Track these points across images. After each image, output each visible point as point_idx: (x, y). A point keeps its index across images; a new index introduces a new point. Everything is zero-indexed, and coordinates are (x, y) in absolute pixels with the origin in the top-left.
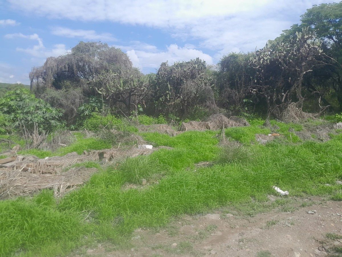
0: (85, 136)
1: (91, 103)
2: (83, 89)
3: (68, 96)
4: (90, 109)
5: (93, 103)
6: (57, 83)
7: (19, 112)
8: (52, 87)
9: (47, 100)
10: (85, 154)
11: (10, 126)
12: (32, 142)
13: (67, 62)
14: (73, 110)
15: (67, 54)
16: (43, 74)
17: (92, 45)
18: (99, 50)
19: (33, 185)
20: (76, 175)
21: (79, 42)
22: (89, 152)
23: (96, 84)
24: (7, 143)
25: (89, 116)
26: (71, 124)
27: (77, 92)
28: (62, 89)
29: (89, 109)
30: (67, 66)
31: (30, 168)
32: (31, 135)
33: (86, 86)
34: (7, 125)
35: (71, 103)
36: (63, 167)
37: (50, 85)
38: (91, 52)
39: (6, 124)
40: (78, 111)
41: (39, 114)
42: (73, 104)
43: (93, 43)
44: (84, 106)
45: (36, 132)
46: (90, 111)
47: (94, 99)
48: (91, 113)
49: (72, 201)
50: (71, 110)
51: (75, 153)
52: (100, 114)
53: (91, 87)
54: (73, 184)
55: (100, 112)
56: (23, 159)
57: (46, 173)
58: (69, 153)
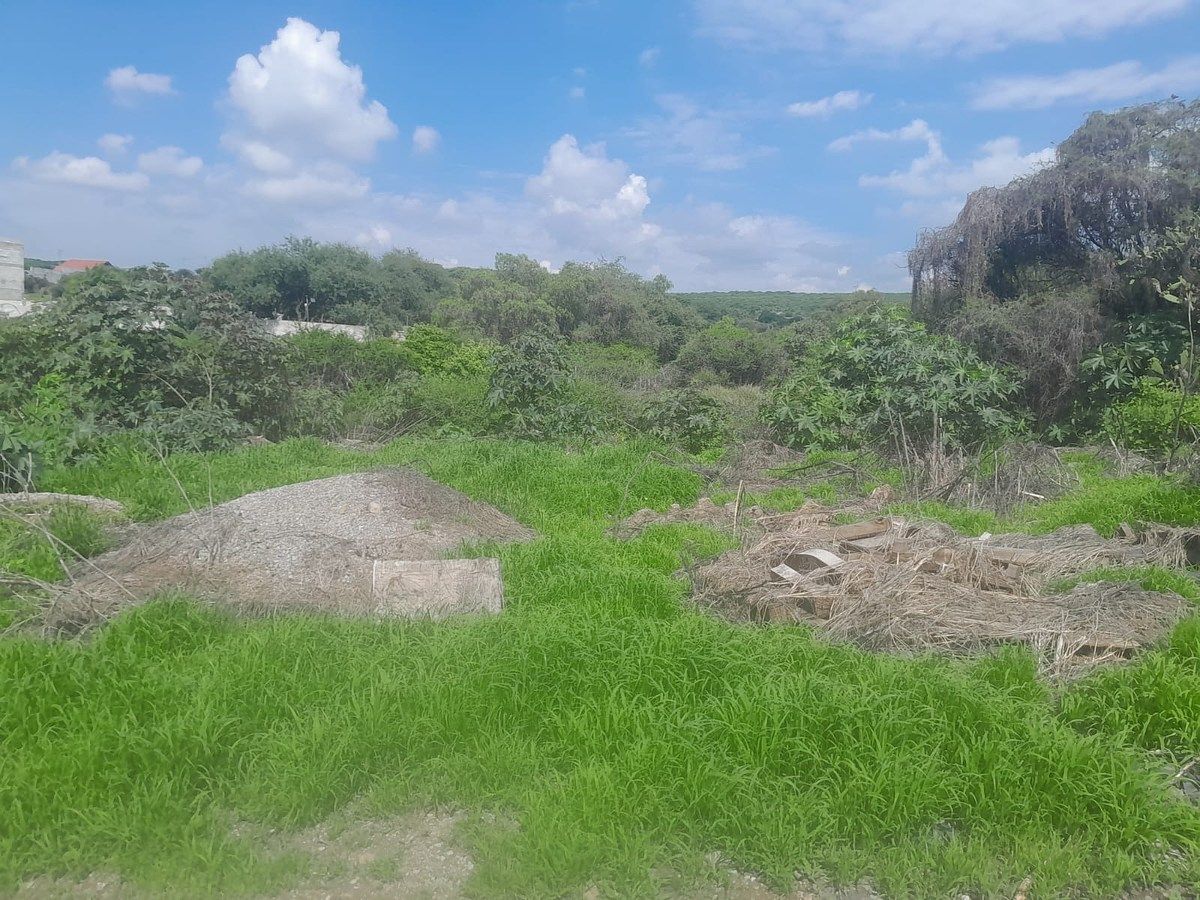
0: (1111, 467)
1: (1132, 340)
2: (1101, 292)
3: (1043, 320)
4: (1126, 366)
5: (1137, 340)
6: (1002, 276)
7: (883, 379)
8: (984, 291)
9: (967, 337)
10: (1122, 534)
11: (853, 425)
12: (926, 480)
13: (1040, 197)
14: (1058, 369)
15: (1039, 168)
16: (954, 252)
17: (1138, 117)
18: (1166, 133)
19: (962, 623)
20: (1108, 611)
21: (1087, 116)
22: (1139, 530)
23: (1153, 268)
24: (849, 476)
25: (1125, 393)
26: (1048, 421)
27: (1076, 304)
28: (1021, 297)
29: (1122, 364)
30: (1039, 214)
31: (944, 565)
32: (922, 455)
33: (1109, 279)
34: (844, 422)
35: (1053, 343)
36: (1048, 574)
37: (977, 285)
38: (1134, 148)
39: (843, 418)
40: (1078, 372)
41: (944, 385)
42: (1059, 348)
43: (1145, 110)
44: (1104, 355)
45: (937, 446)
46: (1128, 371)
47: (1142, 326)
48: (1129, 380)
49: (1109, 703)
50: (1051, 373)
51: (1087, 528)
52: (1170, 386)
53: (1132, 282)
54: (1102, 644)
55: (1170, 374)
56: (911, 531)
57: (993, 587)
58: (1064, 529)
